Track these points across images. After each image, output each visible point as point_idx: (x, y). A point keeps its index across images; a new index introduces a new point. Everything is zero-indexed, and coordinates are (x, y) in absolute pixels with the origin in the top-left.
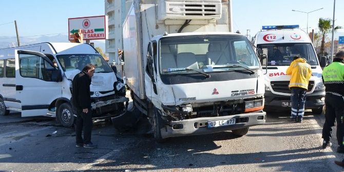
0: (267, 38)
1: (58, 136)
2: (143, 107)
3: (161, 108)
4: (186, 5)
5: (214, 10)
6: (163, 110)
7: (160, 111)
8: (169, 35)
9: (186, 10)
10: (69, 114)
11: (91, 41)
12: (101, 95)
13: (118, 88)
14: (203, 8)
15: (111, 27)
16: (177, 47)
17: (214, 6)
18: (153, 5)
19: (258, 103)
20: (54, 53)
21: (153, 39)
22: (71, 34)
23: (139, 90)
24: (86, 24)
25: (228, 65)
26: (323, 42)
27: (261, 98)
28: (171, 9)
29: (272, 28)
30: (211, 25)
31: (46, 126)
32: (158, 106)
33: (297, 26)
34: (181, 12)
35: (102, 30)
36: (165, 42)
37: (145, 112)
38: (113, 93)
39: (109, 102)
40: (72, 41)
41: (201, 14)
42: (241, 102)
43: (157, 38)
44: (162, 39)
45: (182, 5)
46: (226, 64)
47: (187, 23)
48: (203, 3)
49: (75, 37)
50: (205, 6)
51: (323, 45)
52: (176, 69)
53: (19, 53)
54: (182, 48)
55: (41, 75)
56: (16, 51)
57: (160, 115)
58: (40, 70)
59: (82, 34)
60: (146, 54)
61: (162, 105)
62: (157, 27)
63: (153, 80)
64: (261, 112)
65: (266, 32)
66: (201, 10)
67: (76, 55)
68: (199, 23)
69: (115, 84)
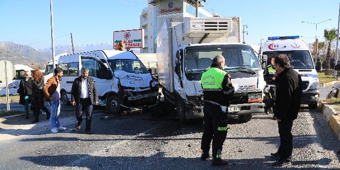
0: (271, 47)
1: (108, 119)
2: (172, 99)
3: (185, 98)
4: (205, 23)
5: (227, 26)
6: (187, 99)
7: (185, 100)
8: (192, 45)
9: (205, 26)
10: (116, 104)
11: (131, 49)
12: (140, 90)
13: (153, 86)
14: (218, 24)
15: (146, 37)
16: (198, 54)
17: (226, 23)
18: (181, 23)
19: (259, 96)
20: (106, 58)
21: (180, 48)
22: (115, 44)
23: (169, 86)
24: (127, 36)
25: (237, 67)
26: (329, 49)
27: (261, 92)
28: (194, 26)
29: (276, 39)
30: (224, 38)
31: (99, 112)
32: (183, 97)
33: (298, 37)
34: (201, 28)
35: (140, 40)
36: (190, 50)
37: (173, 103)
38: (149, 88)
39: (146, 96)
40: (116, 49)
41: (216, 30)
42: (245, 95)
43: (184, 47)
44: (187, 48)
45: (202, 23)
46: (235, 66)
47: (206, 36)
48: (218, 21)
49: (119, 47)
50: (220, 23)
51: (328, 53)
52: (196, 70)
53: (82, 58)
54: (202, 55)
55: (95, 74)
56: (80, 56)
57: (184, 104)
58: (95, 71)
59: (124, 44)
60: (175, 59)
61: (187, 96)
62: (183, 39)
63: (180, 78)
64: (261, 103)
65: (271, 42)
66: (216, 26)
67: (122, 60)
68: (215, 35)
69: (151, 82)
